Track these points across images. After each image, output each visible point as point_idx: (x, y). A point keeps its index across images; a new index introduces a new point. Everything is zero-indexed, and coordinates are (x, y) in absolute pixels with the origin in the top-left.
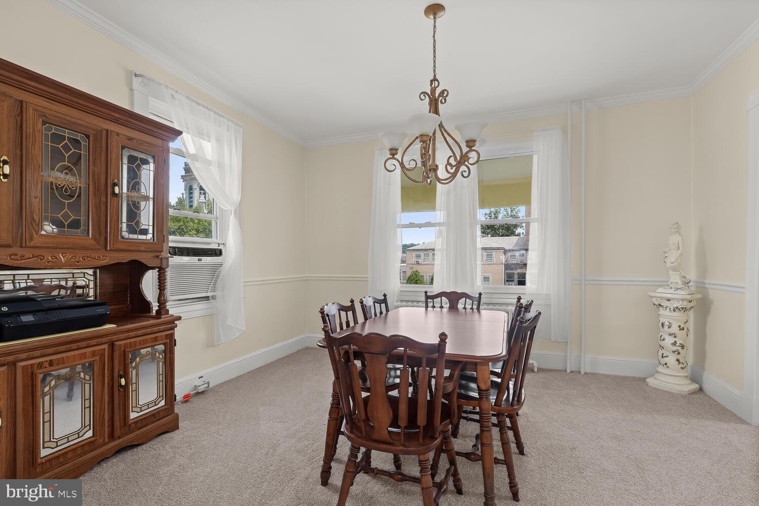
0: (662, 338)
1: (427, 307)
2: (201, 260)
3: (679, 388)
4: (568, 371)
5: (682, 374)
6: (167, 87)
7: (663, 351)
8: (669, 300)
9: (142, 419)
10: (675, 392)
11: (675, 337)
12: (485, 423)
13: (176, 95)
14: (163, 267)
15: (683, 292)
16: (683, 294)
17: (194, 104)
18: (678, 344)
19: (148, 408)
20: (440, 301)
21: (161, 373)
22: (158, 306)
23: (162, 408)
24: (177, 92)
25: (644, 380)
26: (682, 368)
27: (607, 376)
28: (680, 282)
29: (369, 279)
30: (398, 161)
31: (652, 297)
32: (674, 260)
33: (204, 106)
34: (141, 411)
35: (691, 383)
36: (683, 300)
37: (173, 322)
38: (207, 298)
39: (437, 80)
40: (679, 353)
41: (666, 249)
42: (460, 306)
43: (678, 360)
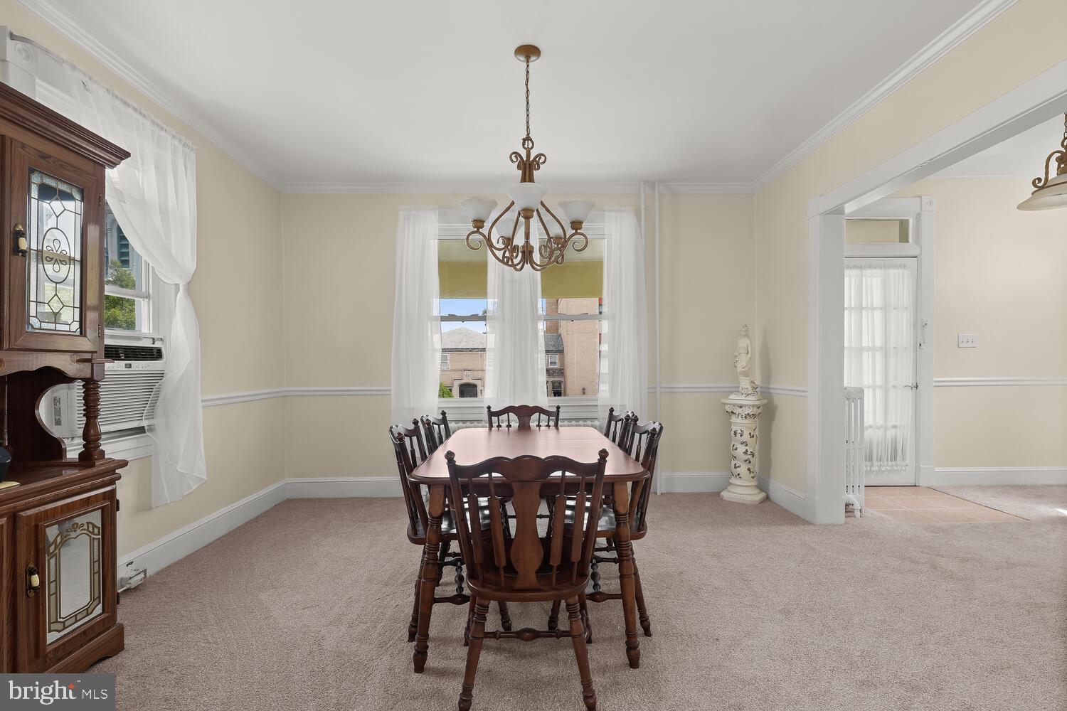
0: (735, 448)
1: (491, 426)
2: (130, 366)
3: (751, 498)
4: (658, 494)
5: (751, 484)
6: (74, 68)
7: (736, 462)
8: (741, 407)
9: (65, 643)
10: (748, 503)
11: (746, 445)
12: (624, 552)
13: (90, 84)
14: (95, 378)
15: (753, 398)
16: (752, 400)
17: (118, 103)
18: (749, 453)
19: (76, 621)
20: (507, 419)
21: (96, 559)
22: (84, 446)
23: (98, 619)
24: (90, 79)
25: (717, 494)
26: (753, 477)
27: (684, 495)
28: (750, 389)
29: (393, 392)
30: (484, 236)
31: (725, 404)
32: (744, 364)
33: (135, 110)
34: (65, 628)
35: (760, 493)
36: (753, 406)
37: (112, 471)
38: (141, 430)
39: (531, 140)
40: (750, 462)
41: (736, 353)
42: (533, 424)
43: (749, 469)
